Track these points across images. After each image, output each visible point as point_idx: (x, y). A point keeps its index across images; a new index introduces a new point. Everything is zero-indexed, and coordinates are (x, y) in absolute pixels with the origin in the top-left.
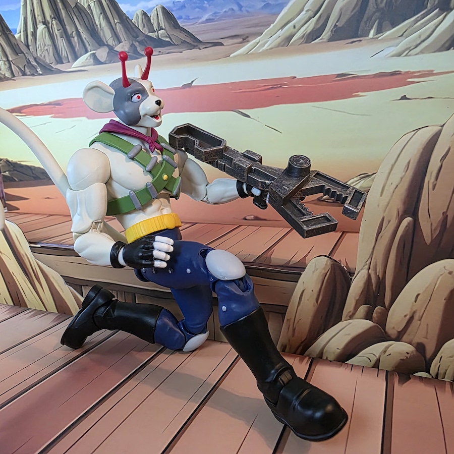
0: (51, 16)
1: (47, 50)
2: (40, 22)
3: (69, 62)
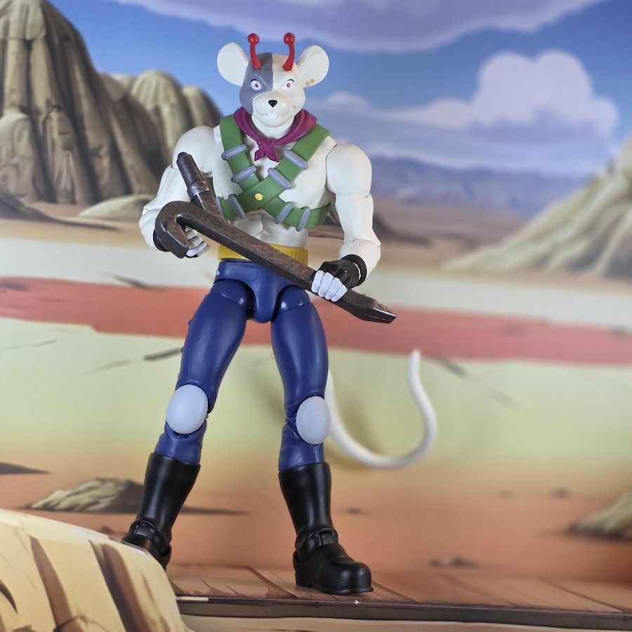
0: (48, 102)
1: (16, 166)
2: (13, 105)
3: (73, 202)
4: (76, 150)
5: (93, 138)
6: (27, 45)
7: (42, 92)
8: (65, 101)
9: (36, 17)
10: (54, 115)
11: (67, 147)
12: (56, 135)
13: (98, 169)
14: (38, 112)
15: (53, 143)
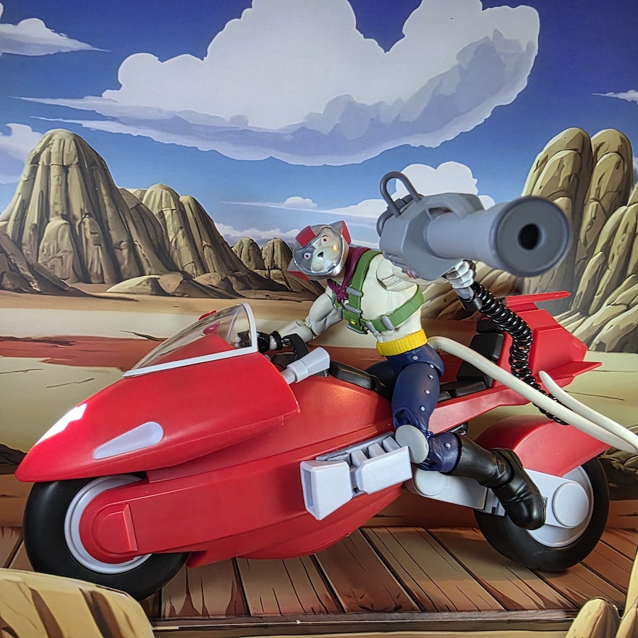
4: (103, 245)
5: (115, 236)
6: (65, 169)
7: (77, 204)
8: (95, 210)
9: (71, 148)
10: (87, 220)
11: (97, 243)
12: (88, 234)
13: (119, 259)
14: (75, 219)
15: (87, 240)
